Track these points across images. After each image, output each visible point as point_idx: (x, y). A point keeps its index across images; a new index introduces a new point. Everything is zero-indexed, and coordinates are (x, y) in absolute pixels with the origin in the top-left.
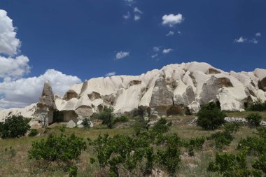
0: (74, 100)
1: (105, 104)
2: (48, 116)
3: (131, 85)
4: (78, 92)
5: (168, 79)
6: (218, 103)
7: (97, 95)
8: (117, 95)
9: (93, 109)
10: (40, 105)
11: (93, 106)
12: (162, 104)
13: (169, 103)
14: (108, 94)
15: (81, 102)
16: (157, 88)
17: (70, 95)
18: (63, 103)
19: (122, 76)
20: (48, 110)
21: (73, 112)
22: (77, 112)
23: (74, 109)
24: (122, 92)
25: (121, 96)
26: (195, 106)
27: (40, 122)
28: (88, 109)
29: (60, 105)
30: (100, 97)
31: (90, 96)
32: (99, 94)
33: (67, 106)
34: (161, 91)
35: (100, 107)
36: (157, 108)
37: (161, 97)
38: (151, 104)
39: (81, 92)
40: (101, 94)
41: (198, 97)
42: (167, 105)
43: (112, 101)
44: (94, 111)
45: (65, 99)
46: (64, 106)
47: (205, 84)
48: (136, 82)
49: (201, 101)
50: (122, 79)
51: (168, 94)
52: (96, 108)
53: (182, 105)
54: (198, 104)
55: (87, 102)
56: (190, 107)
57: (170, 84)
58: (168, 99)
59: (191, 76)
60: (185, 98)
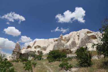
1: (42, 50)
10: (13, 51)
11: (35, 51)
15: (31, 50)
17: (29, 47)
19: (54, 38)
20: (16, 53)
24: (50, 45)
26: (74, 50)
27: (13, 58)
30: (41, 48)
32: (40, 46)
35: (38, 51)
37: (58, 46)
39: (33, 46)
41: (78, 45)
43: (45, 49)
45: (27, 49)
47: (82, 39)
51: (61, 45)
53: (68, 49)
54: (76, 48)
56: (72, 50)
57: (66, 40)
58: (61, 47)
59: (78, 36)
60: (70, 46)
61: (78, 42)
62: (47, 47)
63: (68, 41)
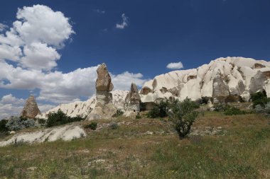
0: (150, 94)
1: (173, 96)
3: (188, 80)
5: (223, 75)
6: (264, 92)
7: (165, 90)
8: (179, 87)
12: (222, 95)
13: (227, 94)
15: (156, 95)
16: (216, 83)
17: (146, 90)
22: (156, 103)
24: (183, 86)
25: (183, 89)
26: (246, 95)
30: (168, 91)
31: (161, 91)
34: (220, 86)
35: (171, 98)
36: (218, 98)
37: (220, 89)
38: (213, 95)
39: (154, 88)
40: (168, 88)
41: (247, 88)
42: (225, 95)
43: (176, 93)
45: (142, 94)
46: (144, 98)
47: (253, 78)
48: (192, 77)
49: (250, 91)
50: (177, 74)
51: (225, 88)
53: (236, 95)
54: (249, 93)
56: (242, 96)
58: (225, 91)
59: (239, 71)
60: (238, 89)
63: (228, 81)
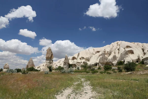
0: (75, 60)
1: (86, 61)
2: (67, 66)
3: (96, 53)
4: (76, 57)
5: (107, 52)
6: (124, 61)
7: (83, 58)
8: (90, 57)
9: (81, 63)
10: (65, 63)
11: (81, 62)
12: (103, 62)
14: (88, 57)
15: (77, 61)
16: (102, 56)
17: (74, 58)
18: (71, 61)
20: (67, 64)
21: (75, 65)
22: (76, 64)
23: (75, 63)
24: (92, 56)
25: (92, 58)
26: (115, 62)
28: (80, 63)
29: (71, 62)
30: (84, 59)
31: (80, 59)
32: (84, 58)
33: (73, 63)
34: (103, 57)
35: (84, 62)
36: (101, 63)
37: (102, 59)
38: (99, 62)
39: (77, 57)
40: (85, 57)
41: (118, 59)
42: (105, 62)
43: (88, 60)
44: (82, 64)
45: (72, 60)
46: (72, 62)
47: (121, 53)
48: (98, 52)
50: (94, 50)
51: (105, 58)
52: (83, 63)
53: (110, 62)
54: (116, 61)
55: (79, 61)
56: (113, 63)
57: (108, 54)
58: (105, 60)
59: (118, 49)
60: (112, 59)
61: (118, 56)
62: (90, 58)
63: (110, 55)
